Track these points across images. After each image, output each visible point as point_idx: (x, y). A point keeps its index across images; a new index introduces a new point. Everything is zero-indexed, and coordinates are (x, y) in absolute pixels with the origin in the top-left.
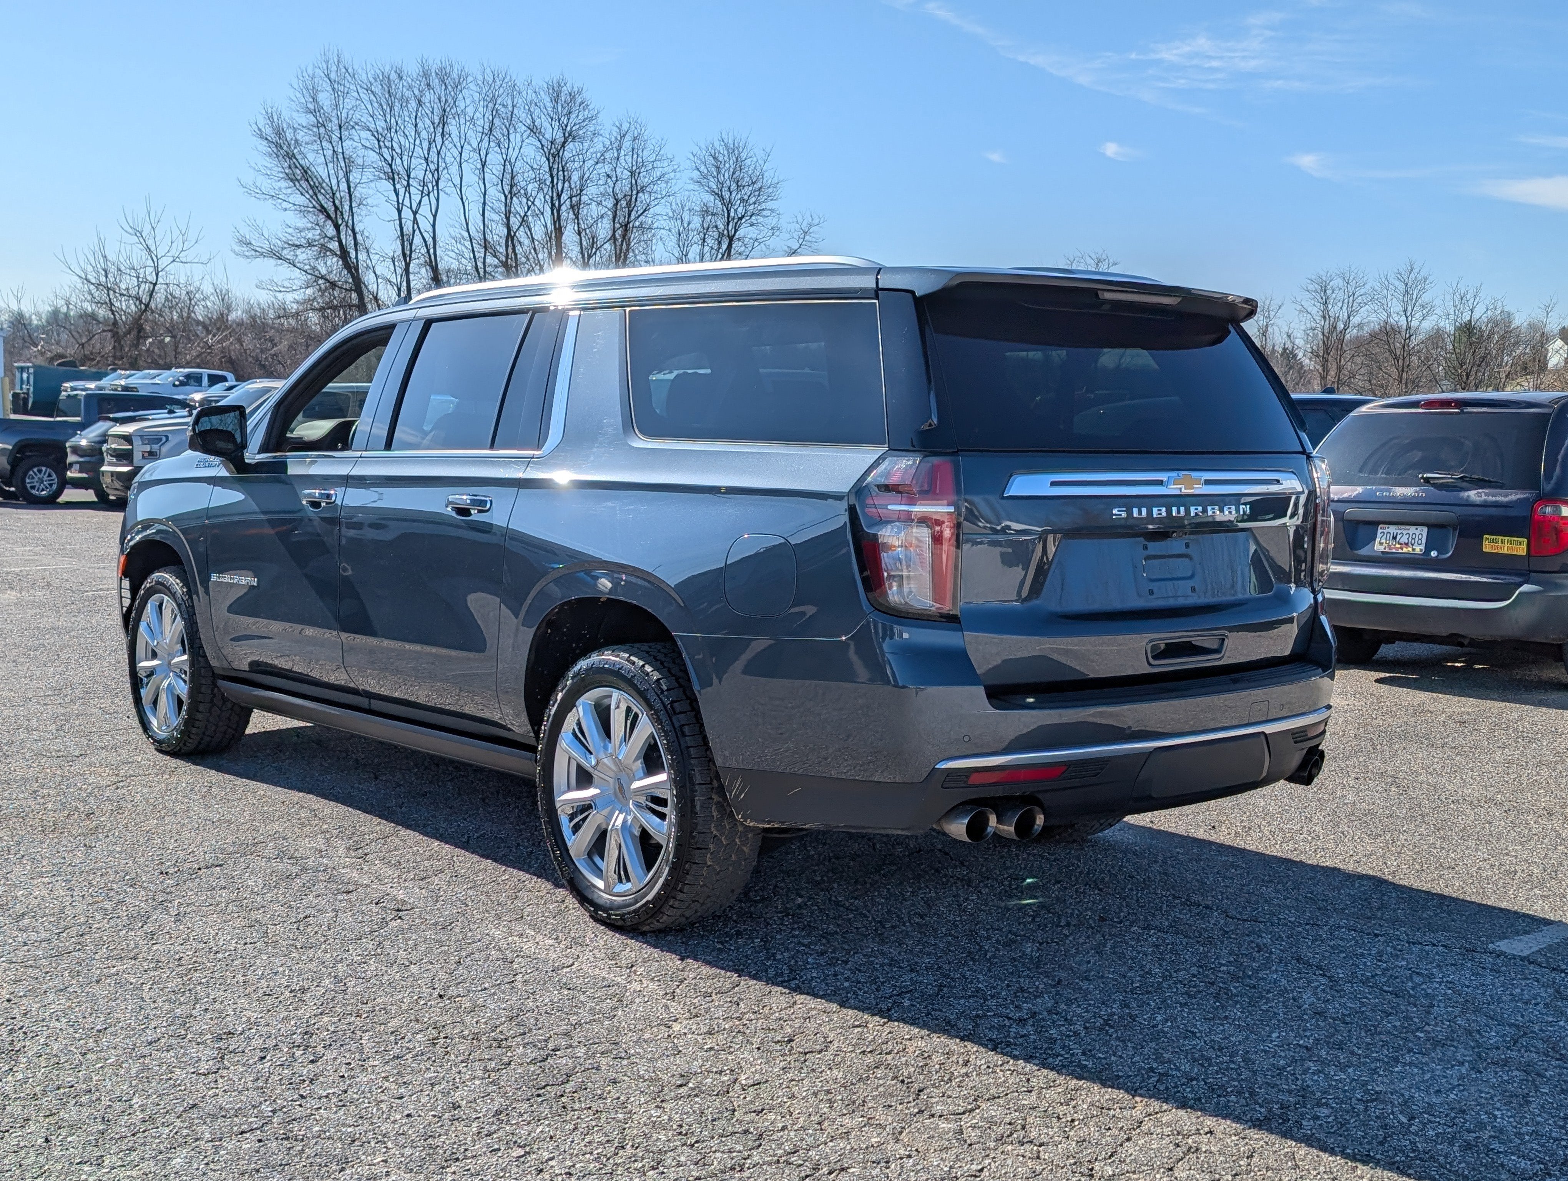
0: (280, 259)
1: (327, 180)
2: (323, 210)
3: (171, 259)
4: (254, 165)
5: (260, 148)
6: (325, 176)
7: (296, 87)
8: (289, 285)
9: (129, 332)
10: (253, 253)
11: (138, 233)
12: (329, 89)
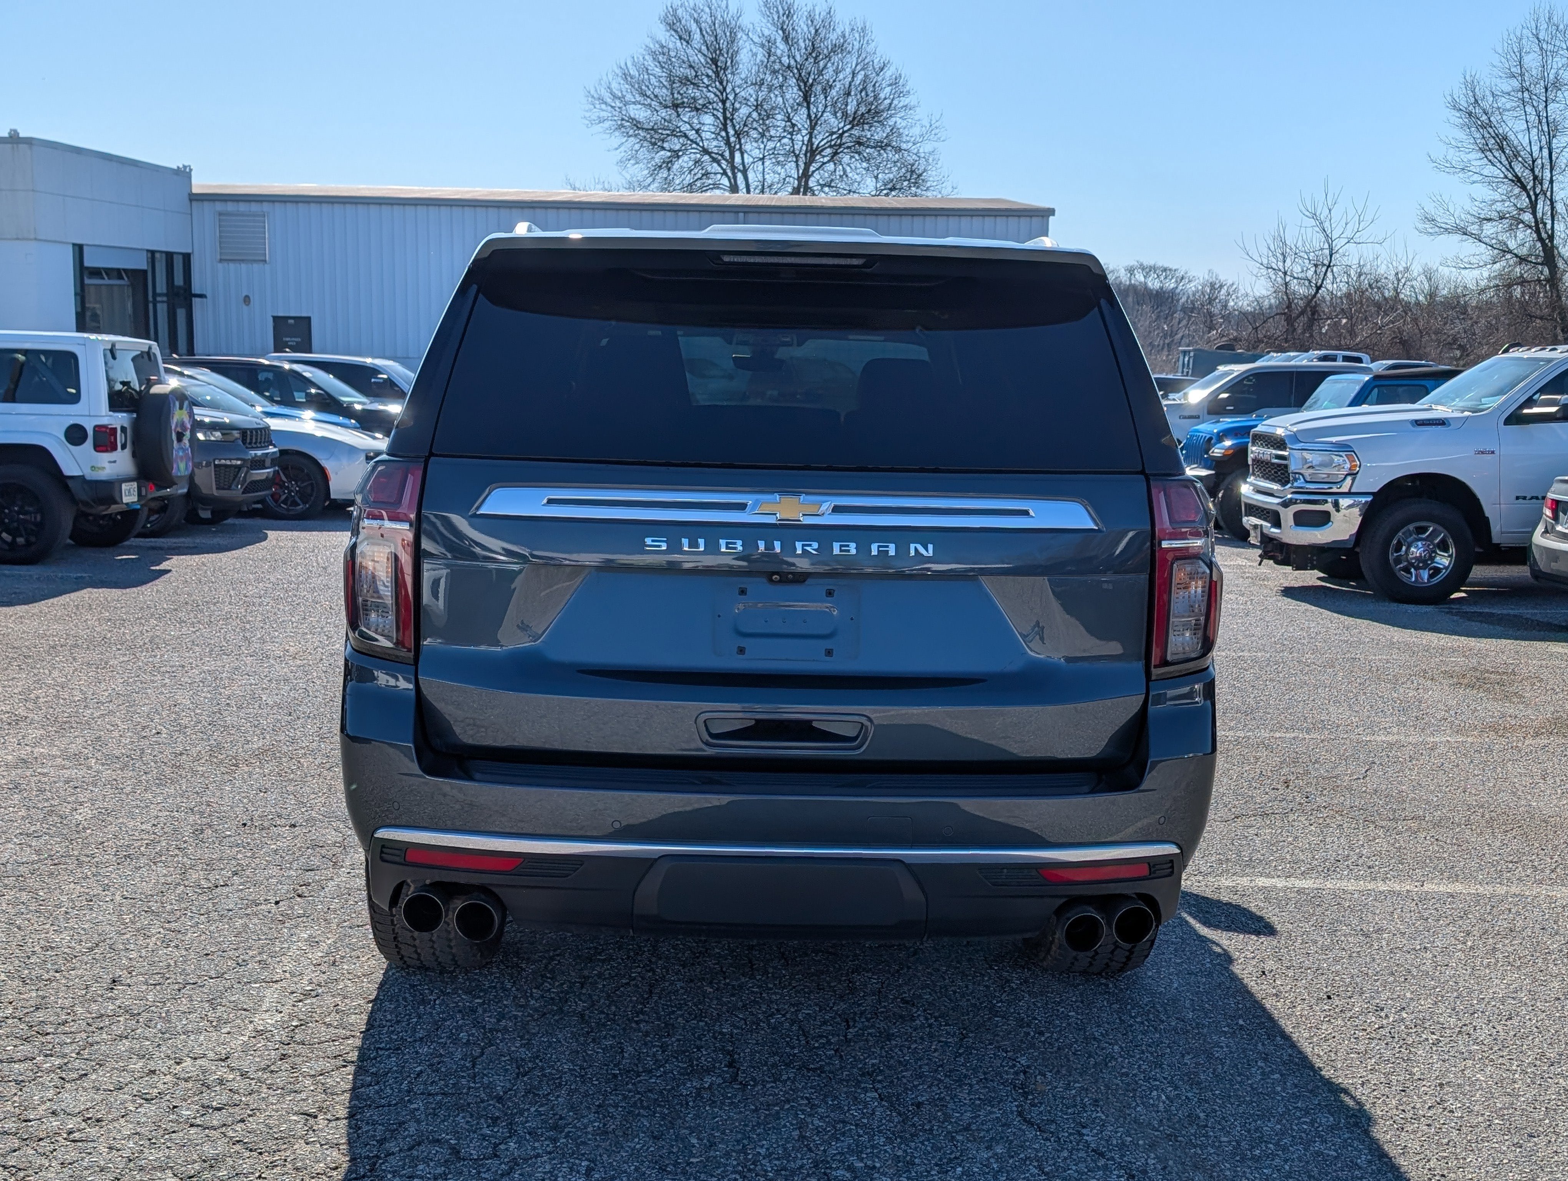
0: (1466, 234)
1: (1528, 149)
2: (1518, 181)
3: (1347, 240)
4: (1444, 138)
5: (1453, 120)
6: (1525, 142)
7: (1500, 51)
8: (1475, 261)
9: (1302, 313)
10: (1437, 229)
11: (1314, 216)
12: (1537, 49)
